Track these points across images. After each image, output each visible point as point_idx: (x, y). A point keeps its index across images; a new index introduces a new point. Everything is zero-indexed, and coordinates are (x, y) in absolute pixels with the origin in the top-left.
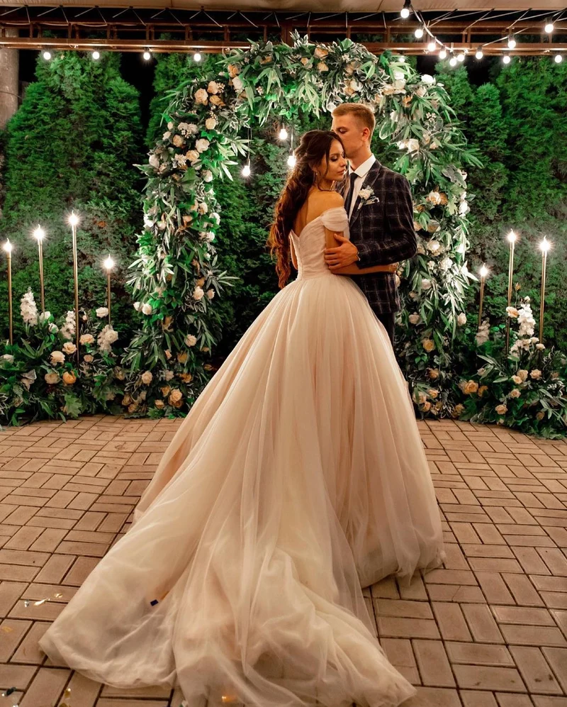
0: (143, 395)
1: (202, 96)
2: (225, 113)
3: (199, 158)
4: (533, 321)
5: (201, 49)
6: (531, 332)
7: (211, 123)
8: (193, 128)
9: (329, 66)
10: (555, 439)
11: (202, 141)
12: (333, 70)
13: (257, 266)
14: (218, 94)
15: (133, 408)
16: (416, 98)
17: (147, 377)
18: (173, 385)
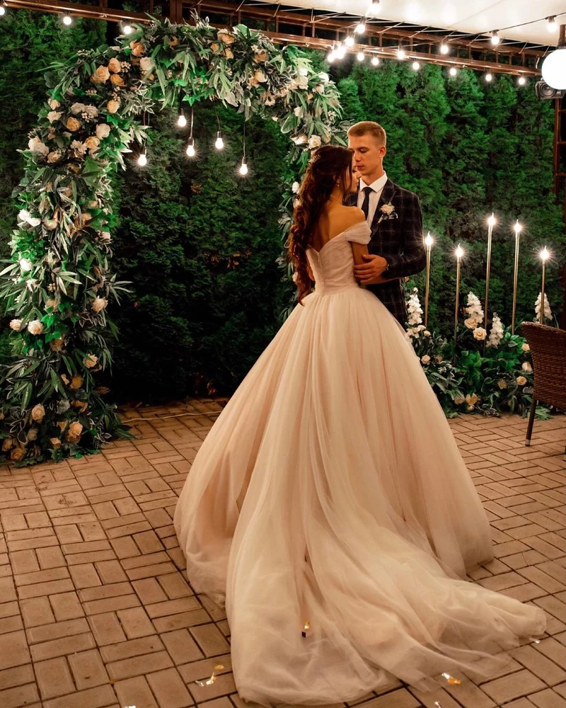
0: (32, 434)
1: (103, 74)
2: (128, 96)
3: (98, 146)
4: (421, 311)
5: (71, 12)
6: (420, 321)
7: (114, 106)
8: (92, 111)
9: (235, 53)
10: (454, 418)
11: (104, 126)
12: (239, 58)
13: (134, 265)
14: (119, 73)
15: (19, 453)
16: (317, 95)
17: (38, 411)
18: (71, 417)
